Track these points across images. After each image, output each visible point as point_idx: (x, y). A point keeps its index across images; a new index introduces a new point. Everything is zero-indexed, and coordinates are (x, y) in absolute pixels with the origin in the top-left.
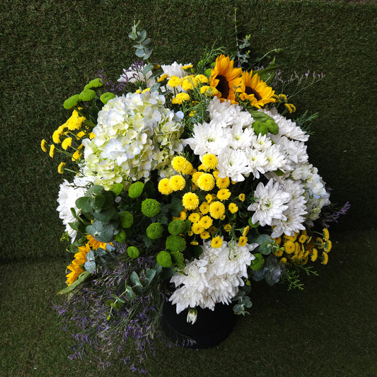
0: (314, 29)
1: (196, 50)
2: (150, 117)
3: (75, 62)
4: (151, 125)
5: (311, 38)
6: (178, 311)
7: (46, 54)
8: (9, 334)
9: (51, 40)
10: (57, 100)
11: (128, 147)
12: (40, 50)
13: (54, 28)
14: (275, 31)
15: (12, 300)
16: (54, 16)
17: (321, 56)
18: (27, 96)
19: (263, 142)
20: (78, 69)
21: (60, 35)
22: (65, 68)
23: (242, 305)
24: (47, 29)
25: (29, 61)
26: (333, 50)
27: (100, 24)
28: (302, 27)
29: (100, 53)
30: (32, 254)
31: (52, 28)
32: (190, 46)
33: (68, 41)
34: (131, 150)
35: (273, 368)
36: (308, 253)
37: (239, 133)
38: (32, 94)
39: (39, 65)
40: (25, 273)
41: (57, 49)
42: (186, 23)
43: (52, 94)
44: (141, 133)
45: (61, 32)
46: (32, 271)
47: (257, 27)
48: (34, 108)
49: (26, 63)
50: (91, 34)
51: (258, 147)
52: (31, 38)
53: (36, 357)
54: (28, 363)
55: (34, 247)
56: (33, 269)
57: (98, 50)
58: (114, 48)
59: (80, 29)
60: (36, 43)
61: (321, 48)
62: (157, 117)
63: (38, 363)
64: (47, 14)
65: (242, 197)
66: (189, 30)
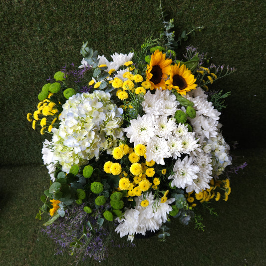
0: (236, 6)
1: (140, 26)
2: (97, 117)
3: (51, 39)
4: (98, 124)
5: (232, 13)
6: (121, 237)
7: (29, 34)
8: (23, 216)
9: (32, 24)
10: (41, 65)
11: (81, 143)
12: (25, 31)
13: (34, 15)
14: (203, 9)
15: (24, 193)
16: (33, 7)
17: (240, 27)
18: (20, 64)
19: (182, 130)
20: (53, 44)
21: (38, 20)
22: (45, 43)
23: (164, 234)
24: (28, 16)
25: (19, 40)
26: (250, 22)
27: (67, 11)
28: (226, 4)
29: (69, 32)
30: (35, 161)
31: (32, 15)
32: (136, 24)
33: (44, 24)
34: (84, 144)
35: (184, 249)
36: (213, 196)
37: (164, 122)
38: (23, 62)
39: (26, 42)
40: (32, 173)
41: (37, 30)
42: (132, 6)
43: (37, 62)
44: (91, 131)
45: (38, 18)
46: (36, 172)
47: (189, 6)
48: (25, 71)
49: (16, 42)
50: (61, 18)
51: (177, 135)
52: (18, 24)
53: (38, 232)
54: (34, 236)
55: (36, 157)
56: (37, 170)
57: (67, 29)
58: (78, 28)
59: (52, 14)
60: (22, 26)
61: (241, 21)
62: (103, 117)
63: (40, 237)
64: (27, 5)
65: (164, 172)
66: (135, 12)
